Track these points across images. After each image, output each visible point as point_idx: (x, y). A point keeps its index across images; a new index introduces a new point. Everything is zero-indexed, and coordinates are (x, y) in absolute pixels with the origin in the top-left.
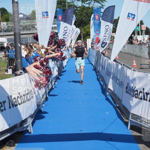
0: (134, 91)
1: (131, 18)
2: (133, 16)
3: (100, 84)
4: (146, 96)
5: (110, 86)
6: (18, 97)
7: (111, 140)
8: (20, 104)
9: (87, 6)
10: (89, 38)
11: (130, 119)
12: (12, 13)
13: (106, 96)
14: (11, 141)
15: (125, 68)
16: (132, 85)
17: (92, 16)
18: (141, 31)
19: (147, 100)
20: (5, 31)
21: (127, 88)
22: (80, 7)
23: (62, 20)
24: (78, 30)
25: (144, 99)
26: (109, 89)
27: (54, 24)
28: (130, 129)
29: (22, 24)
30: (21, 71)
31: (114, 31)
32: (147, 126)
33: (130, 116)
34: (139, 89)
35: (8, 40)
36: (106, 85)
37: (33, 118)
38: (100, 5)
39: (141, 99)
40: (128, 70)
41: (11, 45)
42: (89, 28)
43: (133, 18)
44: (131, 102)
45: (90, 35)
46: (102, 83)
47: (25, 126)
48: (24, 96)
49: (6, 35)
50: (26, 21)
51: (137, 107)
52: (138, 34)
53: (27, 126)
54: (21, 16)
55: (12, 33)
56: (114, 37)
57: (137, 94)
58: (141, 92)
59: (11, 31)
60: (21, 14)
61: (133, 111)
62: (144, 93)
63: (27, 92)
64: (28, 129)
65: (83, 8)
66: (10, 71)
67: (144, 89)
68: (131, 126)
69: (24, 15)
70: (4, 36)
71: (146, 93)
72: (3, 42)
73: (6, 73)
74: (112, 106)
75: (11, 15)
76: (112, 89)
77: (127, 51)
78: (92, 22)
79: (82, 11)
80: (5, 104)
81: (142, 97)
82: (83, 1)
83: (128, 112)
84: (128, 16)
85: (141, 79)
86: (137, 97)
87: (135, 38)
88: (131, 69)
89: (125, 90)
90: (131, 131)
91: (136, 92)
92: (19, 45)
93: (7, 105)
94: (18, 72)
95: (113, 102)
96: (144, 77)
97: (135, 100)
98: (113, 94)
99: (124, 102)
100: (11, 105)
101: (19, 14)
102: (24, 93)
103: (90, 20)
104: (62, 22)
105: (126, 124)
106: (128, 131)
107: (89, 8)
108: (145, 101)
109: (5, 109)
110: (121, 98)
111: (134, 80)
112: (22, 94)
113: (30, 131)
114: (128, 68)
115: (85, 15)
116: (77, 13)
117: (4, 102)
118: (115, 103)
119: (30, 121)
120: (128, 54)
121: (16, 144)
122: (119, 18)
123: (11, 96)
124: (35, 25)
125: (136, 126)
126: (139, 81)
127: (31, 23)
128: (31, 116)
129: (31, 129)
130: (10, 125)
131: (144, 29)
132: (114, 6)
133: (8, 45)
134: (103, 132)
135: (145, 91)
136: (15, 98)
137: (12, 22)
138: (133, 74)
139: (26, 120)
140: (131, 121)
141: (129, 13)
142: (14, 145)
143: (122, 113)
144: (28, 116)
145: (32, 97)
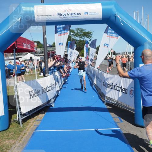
0: (107, 84)
1: (106, 46)
2: (107, 45)
3: (90, 81)
4: (114, 87)
5: (95, 82)
6: (47, 88)
7: (96, 110)
8: (47, 92)
9: (82, 40)
10: (84, 57)
11: (106, 99)
12: (43, 44)
13: (93, 87)
14: (43, 111)
15: (103, 73)
16: (106, 81)
17: (85, 45)
18: (111, 53)
19: (114, 89)
20: (39, 53)
21: (104, 83)
22: (78, 41)
23: (69, 47)
24: (78, 53)
25: (113, 89)
26: (94, 84)
27: (65, 49)
28: (106, 104)
29: (48, 49)
30: (48, 74)
31: (97, 53)
32: (114, 103)
33: (106, 98)
34: (110, 83)
35: (41, 58)
36: (93, 82)
37: (54, 99)
38: (89, 39)
39: (111, 89)
40: (104, 73)
41: (43, 61)
42: (83, 51)
43: (108, 46)
44: (106, 90)
45: (84, 55)
46: (91, 80)
47: (50, 103)
48: (50, 87)
49: (40, 55)
50: (50, 48)
51: (109, 93)
52: (110, 55)
53: (51, 103)
54: (48, 45)
55: (43, 54)
56: (97, 56)
57: (109, 86)
58: (111, 85)
59: (43, 53)
60: (48, 44)
61: (107, 95)
62: (113, 86)
63: (51, 85)
64: (52, 105)
65: (80, 41)
66: (42, 74)
67: (113, 84)
68: (106, 103)
69: (49, 45)
70: (39, 56)
71: (114, 86)
72: (38, 59)
73: (40, 75)
74: (96, 93)
75: (42, 45)
76: (96, 84)
77: (103, 63)
78: (85, 48)
79: (80, 42)
80: (40, 91)
81: (112, 88)
82: (80, 37)
83: (104, 96)
84: (105, 45)
85: (111, 78)
86: (109, 88)
87: (108, 56)
88: (106, 73)
89: (103, 84)
90: (106, 106)
91: (109, 85)
92: (47, 60)
93: (41, 92)
94: (46, 75)
95: (96, 90)
96: (113, 77)
97: (108, 89)
98: (96, 86)
99: (102, 91)
100: (43, 92)
101: (47, 44)
102: (50, 86)
103: (84, 47)
104: (69, 49)
105: (103, 102)
106: (104, 106)
107: (83, 41)
108: (113, 90)
109: (40, 94)
110: (100, 88)
111: (107, 79)
112: (49, 86)
113: (52, 106)
114: (104, 72)
115: (81, 44)
116: (77, 44)
117: (39, 90)
118: (97, 91)
119: (53, 100)
120: (104, 65)
121: (45, 113)
122: (99, 46)
123: (43, 87)
124: (55, 50)
125: (109, 103)
126: (110, 79)
127: (53, 49)
128: (53, 98)
129: (53, 105)
130: (43, 102)
131: (113, 52)
132: (96, 40)
133: (41, 61)
134: (92, 106)
135: (113, 85)
136: (45, 88)
137: (43, 49)
138: (107, 76)
139: (51, 100)
140: (106, 100)
141: (105, 44)
142: (44, 113)
143: (101, 96)
144: (52, 98)
145: (54, 88)
